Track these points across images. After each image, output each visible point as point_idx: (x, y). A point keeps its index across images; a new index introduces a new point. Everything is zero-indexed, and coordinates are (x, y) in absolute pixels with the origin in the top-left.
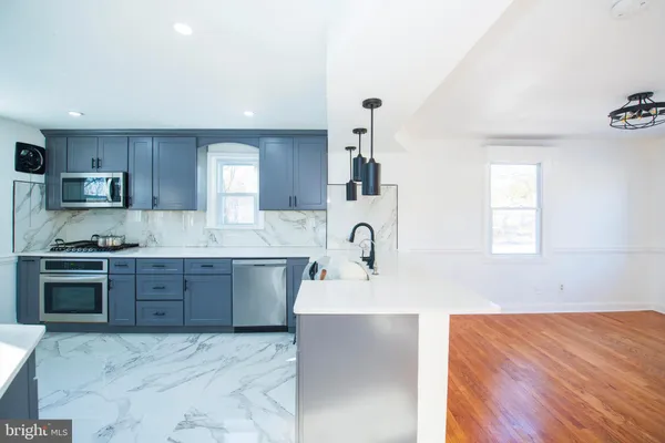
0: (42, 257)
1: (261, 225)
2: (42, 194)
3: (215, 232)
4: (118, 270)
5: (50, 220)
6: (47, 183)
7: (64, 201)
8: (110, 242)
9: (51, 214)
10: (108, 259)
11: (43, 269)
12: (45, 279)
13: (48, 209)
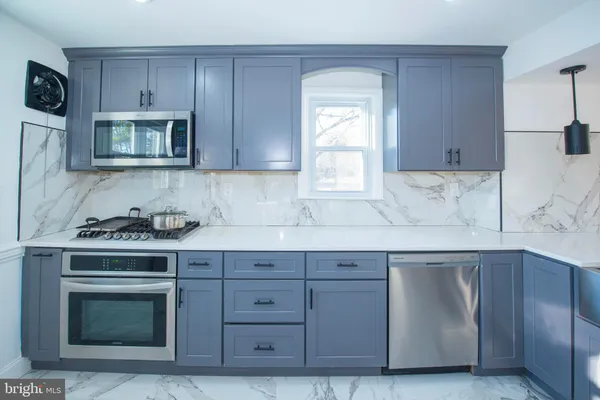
0: (64, 249)
1: (377, 194)
2: (61, 145)
3: (308, 204)
4: (193, 272)
5: (72, 186)
6: (69, 130)
7: (96, 157)
8: (171, 223)
9: (73, 176)
10: (177, 252)
11: (66, 269)
12: (69, 286)
13: (69, 168)
